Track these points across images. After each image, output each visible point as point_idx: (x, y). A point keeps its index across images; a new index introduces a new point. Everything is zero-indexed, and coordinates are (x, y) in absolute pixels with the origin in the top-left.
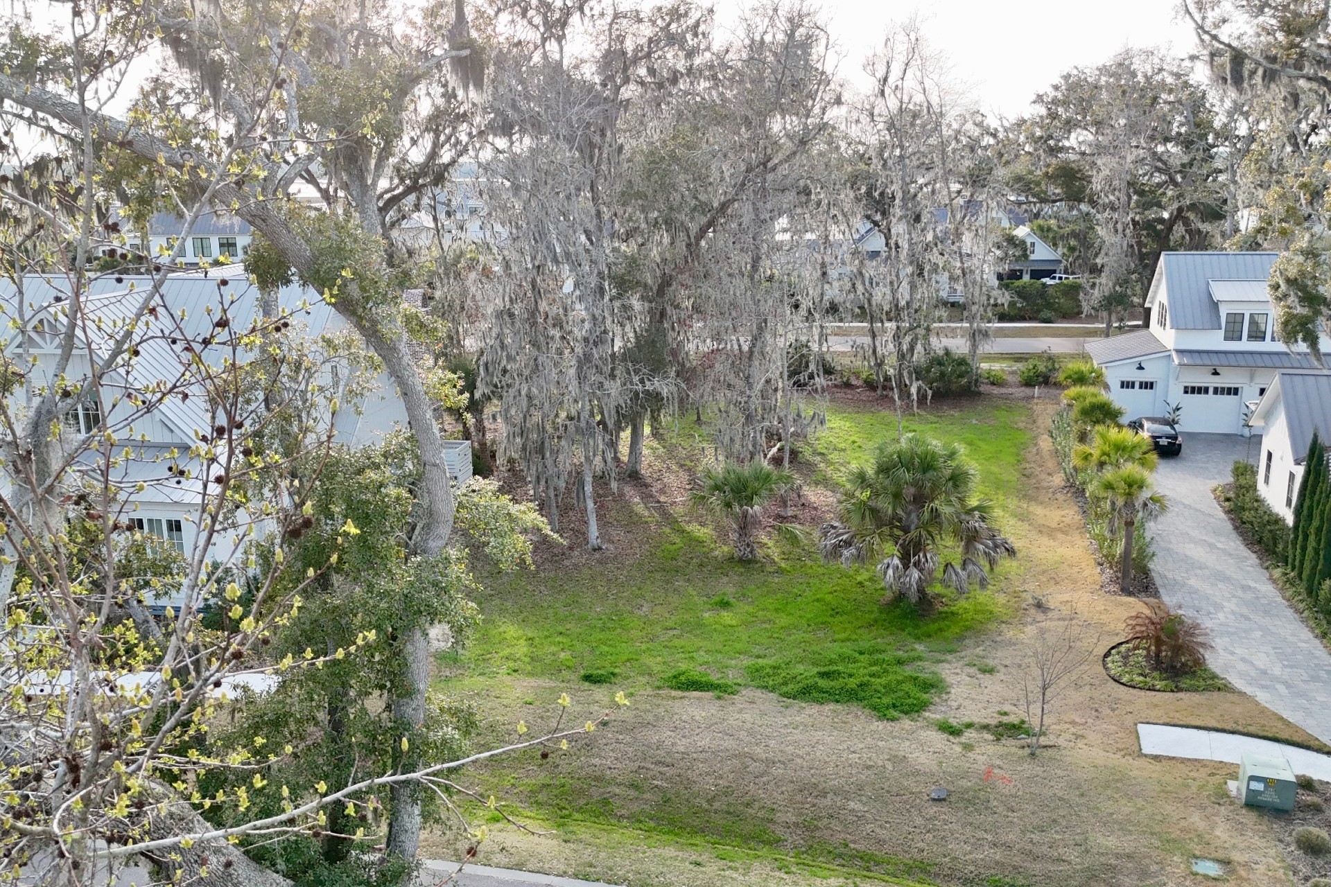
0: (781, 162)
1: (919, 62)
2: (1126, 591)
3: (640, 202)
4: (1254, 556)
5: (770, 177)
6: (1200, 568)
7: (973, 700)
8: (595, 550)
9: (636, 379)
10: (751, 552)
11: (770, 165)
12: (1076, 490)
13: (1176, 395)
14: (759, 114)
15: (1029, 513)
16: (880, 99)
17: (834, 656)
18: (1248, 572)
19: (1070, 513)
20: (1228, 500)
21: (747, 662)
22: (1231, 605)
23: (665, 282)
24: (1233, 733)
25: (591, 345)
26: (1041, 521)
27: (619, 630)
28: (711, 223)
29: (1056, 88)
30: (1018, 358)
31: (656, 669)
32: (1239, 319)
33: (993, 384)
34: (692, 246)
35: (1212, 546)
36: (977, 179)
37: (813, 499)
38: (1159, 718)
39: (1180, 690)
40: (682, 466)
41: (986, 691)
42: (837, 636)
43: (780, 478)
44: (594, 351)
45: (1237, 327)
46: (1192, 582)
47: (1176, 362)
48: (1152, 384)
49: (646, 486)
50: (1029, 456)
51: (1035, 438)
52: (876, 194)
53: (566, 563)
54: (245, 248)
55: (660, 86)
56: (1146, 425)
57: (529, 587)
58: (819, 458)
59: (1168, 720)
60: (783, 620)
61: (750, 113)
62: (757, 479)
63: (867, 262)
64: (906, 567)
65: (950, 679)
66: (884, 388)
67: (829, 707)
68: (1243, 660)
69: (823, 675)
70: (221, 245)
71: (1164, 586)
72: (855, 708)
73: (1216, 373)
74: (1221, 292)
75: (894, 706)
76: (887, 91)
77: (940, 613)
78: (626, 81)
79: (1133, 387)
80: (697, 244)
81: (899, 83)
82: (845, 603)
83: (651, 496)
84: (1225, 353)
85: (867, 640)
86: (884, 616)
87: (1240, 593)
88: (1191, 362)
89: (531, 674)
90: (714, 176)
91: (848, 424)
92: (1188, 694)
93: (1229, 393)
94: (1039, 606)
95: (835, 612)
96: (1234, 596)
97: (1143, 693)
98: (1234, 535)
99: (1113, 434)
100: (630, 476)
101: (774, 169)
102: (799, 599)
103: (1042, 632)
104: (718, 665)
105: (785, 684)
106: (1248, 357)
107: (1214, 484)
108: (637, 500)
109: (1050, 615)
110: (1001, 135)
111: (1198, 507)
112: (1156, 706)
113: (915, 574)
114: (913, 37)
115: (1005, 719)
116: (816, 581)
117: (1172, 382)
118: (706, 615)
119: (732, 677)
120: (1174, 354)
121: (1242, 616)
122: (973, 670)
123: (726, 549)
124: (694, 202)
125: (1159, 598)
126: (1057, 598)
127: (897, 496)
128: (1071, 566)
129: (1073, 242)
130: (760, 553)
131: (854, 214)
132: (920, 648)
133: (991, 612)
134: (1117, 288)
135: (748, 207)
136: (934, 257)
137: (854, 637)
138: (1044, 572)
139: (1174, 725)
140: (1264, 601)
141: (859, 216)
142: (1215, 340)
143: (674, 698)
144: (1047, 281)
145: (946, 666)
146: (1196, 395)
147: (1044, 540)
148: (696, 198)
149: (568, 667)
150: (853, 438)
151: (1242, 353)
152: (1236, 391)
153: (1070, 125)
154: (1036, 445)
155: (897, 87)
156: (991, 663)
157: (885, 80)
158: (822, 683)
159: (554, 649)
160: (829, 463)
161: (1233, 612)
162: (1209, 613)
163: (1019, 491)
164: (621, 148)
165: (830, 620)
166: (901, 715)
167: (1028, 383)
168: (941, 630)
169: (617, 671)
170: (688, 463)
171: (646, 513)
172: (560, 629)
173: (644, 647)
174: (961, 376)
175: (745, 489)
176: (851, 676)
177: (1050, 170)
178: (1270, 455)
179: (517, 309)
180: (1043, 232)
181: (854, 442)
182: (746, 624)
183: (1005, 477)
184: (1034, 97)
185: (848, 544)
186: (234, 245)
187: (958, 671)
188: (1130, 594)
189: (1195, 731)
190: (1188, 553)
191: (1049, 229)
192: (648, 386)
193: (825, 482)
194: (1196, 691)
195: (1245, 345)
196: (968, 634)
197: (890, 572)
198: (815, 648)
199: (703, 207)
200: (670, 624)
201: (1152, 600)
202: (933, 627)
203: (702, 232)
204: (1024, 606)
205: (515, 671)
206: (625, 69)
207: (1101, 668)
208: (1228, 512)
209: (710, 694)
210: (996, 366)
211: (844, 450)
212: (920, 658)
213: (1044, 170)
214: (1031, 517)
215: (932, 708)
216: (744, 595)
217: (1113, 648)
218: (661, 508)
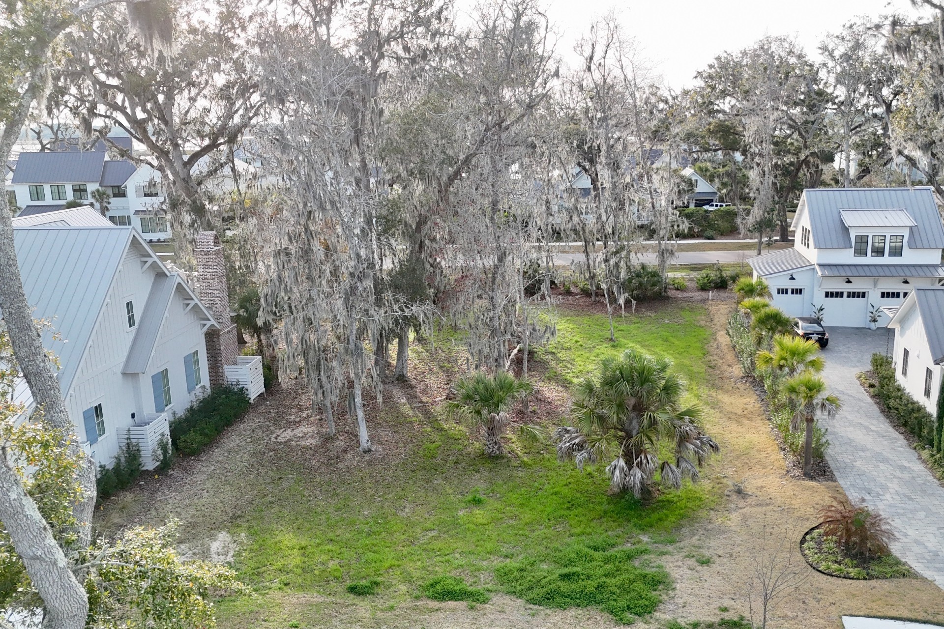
0: (512, 124)
1: (617, 44)
2: (809, 476)
3: (399, 156)
4: (902, 437)
5: (504, 136)
6: (863, 451)
7: (696, 596)
8: (365, 452)
9: (396, 307)
10: (498, 449)
11: (504, 125)
12: (754, 380)
13: (819, 299)
14: (493, 83)
15: (718, 401)
16: (587, 74)
17: (573, 555)
18: (900, 452)
19: (749, 401)
20: (872, 386)
21: (497, 563)
22: (893, 486)
23: (422, 222)
24: (925, 622)
25: (356, 279)
26: (729, 409)
27: (384, 534)
28: (457, 173)
29: (711, 66)
30: (694, 268)
31: (416, 574)
32: (864, 240)
33: (677, 289)
34: (443, 191)
35: (867, 428)
36: (657, 135)
37: (548, 394)
38: (859, 609)
39: (872, 577)
40: (441, 367)
41: (706, 585)
42: (574, 531)
43: (521, 386)
44: (359, 284)
45: (864, 245)
46: (858, 464)
47: (820, 274)
48: (801, 290)
49: (412, 387)
50: (711, 349)
51: (714, 334)
52: (586, 147)
53: (340, 466)
54: (93, 192)
55: (413, 61)
56: (800, 323)
57: (306, 493)
58: (550, 357)
59: (867, 612)
60: (527, 516)
61: (486, 84)
62: (502, 388)
63: (581, 200)
64: (630, 467)
65: (675, 573)
66: (597, 295)
67: (573, 612)
68: (917, 542)
69: (565, 577)
70: (74, 191)
71: (838, 469)
72: (594, 611)
73: (849, 282)
74: (850, 219)
75: (629, 608)
76: (593, 67)
77: (659, 502)
78: (382, 56)
79: (786, 293)
80: (446, 191)
81: (602, 61)
82: (578, 495)
83: (416, 397)
84: (855, 266)
85: (600, 533)
86: (612, 507)
87: (898, 474)
88: (831, 274)
89: (301, 587)
90: (459, 134)
91: (571, 326)
92: (879, 581)
93: (858, 297)
94: (739, 492)
95: (572, 505)
96: (895, 477)
97: (839, 581)
98: (882, 418)
99: (787, 340)
100: (398, 379)
101: (507, 128)
102: (540, 493)
103: (745, 519)
104: (472, 568)
105: (530, 588)
106: (873, 269)
107: (856, 371)
108: (404, 401)
109: (749, 500)
110: (671, 102)
111: (849, 392)
112: (854, 596)
113: (638, 474)
114: (612, 25)
115: (727, 616)
116: (553, 474)
117: (816, 289)
118: (461, 513)
119: (485, 581)
120: (817, 268)
121: (905, 495)
122: (692, 562)
123: (477, 445)
124: (442, 156)
125: (835, 481)
126: (753, 482)
127: (621, 406)
128: (759, 451)
129: (725, 180)
130: (505, 450)
131: (568, 163)
132: (645, 539)
133: (700, 499)
134: (766, 214)
135: (487, 159)
136: (632, 194)
137: (588, 530)
138: (738, 457)
139: (874, 617)
140: (920, 481)
141: (573, 165)
142: (847, 257)
143: (431, 611)
144: (706, 207)
145: (669, 557)
146: (834, 299)
147: (734, 426)
148: (444, 153)
149: (336, 578)
150: (576, 338)
151: (868, 266)
152: (863, 295)
153: (724, 94)
154: (715, 340)
155: (600, 64)
156: (707, 553)
157: (591, 58)
158: (565, 586)
159: (324, 558)
160: (559, 360)
161: (897, 493)
162: (878, 495)
163: (708, 381)
164: (381, 112)
165: (566, 513)
166: (636, 617)
167: (704, 288)
168: (660, 520)
169: (379, 579)
170: (446, 364)
171: (411, 413)
172: (331, 535)
173: (405, 551)
174: (654, 285)
175: (492, 397)
176: (589, 577)
177: (712, 127)
178: (906, 353)
179: (293, 249)
180: (702, 172)
181: (577, 342)
182: (496, 521)
183: (695, 369)
184: (695, 74)
185: (581, 447)
186: (86, 190)
187: (680, 563)
188: (812, 478)
189: (892, 621)
190: (851, 437)
191: (707, 170)
192: (407, 313)
193: (556, 378)
194: (885, 578)
195: (869, 259)
196: (683, 522)
197: (617, 473)
198: (556, 545)
199: (450, 160)
200: (429, 525)
201: (830, 483)
202: (655, 516)
203: (451, 180)
204: (726, 492)
205: (286, 585)
206: (381, 46)
207: (800, 555)
208: (873, 397)
209: (465, 603)
210: (678, 275)
211: (569, 349)
212: (645, 552)
213: (707, 127)
214: (720, 404)
215: (662, 606)
216: (493, 492)
217: (807, 534)
218: (424, 409)
